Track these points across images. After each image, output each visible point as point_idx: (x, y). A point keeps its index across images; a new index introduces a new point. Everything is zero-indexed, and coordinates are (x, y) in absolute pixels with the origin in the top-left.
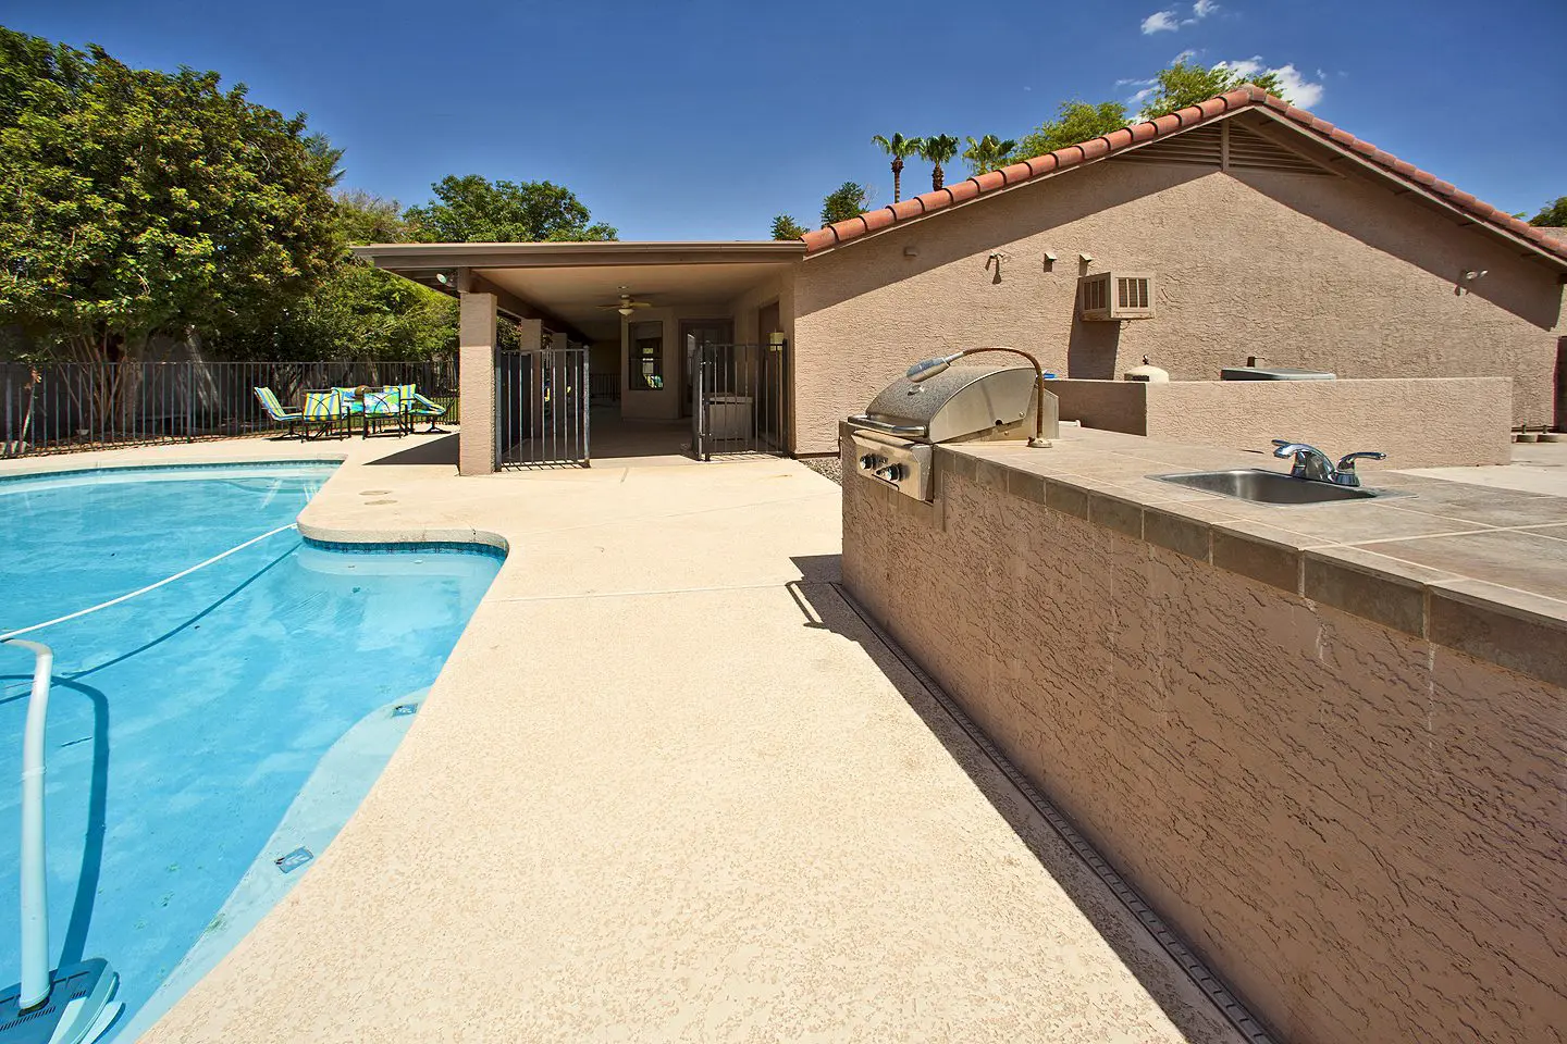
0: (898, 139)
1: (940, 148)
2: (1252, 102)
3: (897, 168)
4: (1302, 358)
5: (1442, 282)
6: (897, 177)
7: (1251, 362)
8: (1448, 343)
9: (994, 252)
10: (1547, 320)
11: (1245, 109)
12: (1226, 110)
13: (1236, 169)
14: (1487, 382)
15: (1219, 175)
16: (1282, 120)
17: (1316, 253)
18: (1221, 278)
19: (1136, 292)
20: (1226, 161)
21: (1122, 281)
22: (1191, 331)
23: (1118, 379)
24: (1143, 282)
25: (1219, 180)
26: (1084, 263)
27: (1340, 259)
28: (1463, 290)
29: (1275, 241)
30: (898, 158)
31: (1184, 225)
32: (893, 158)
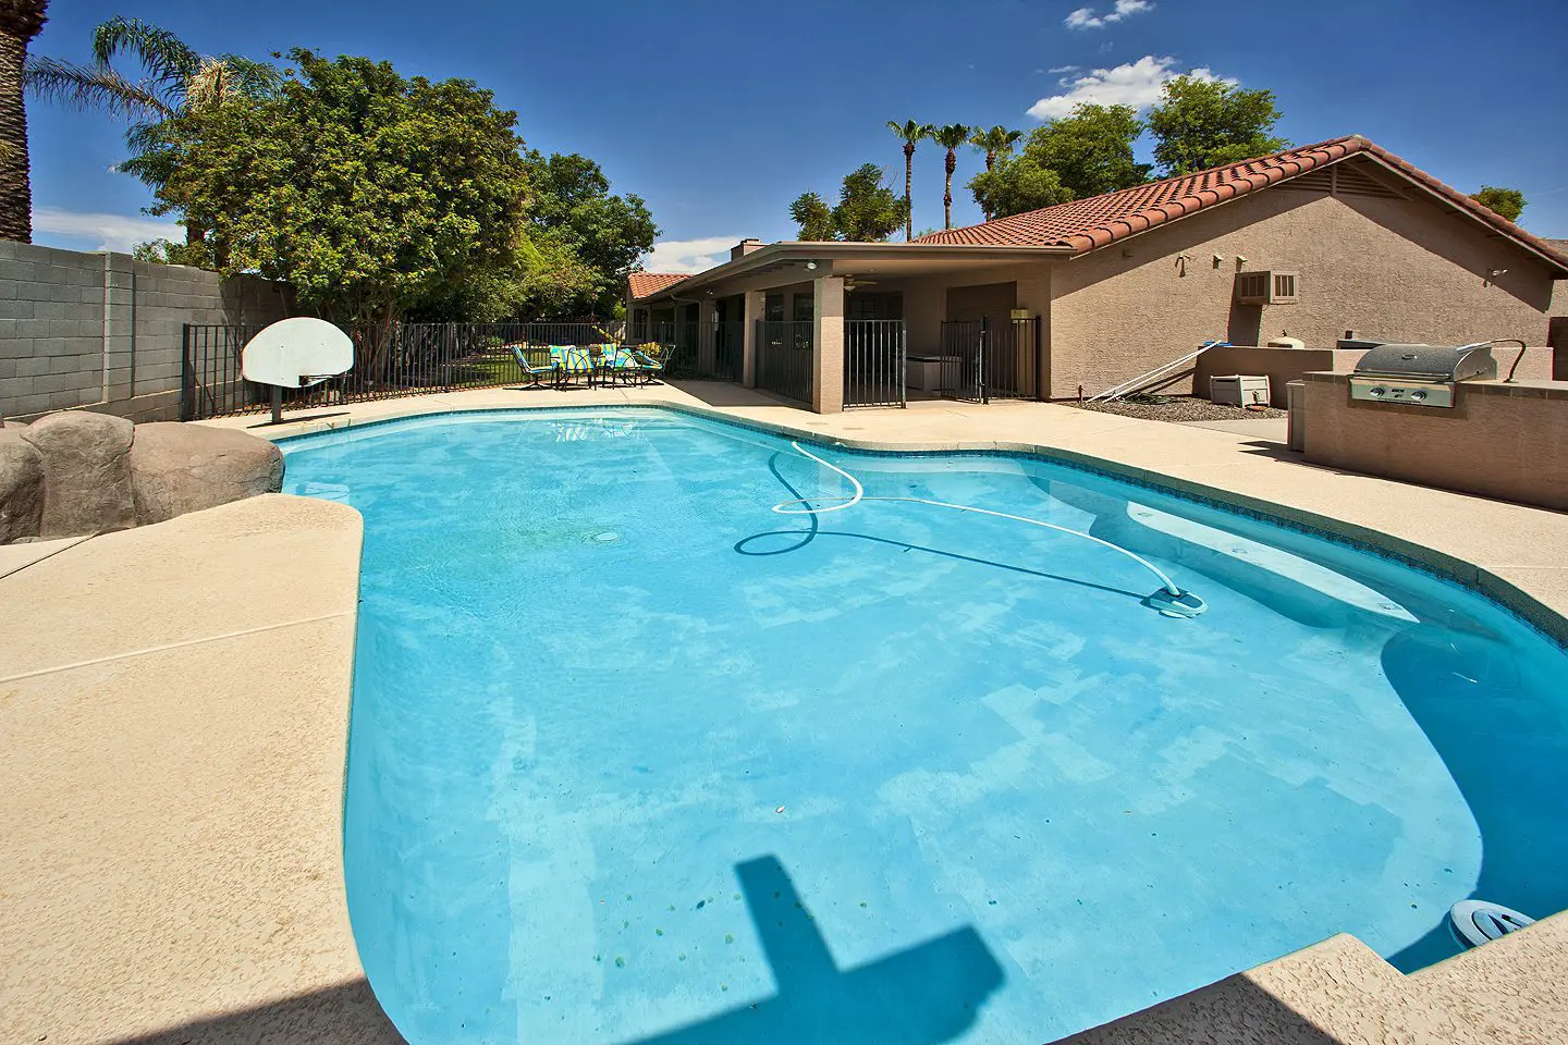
0: (911, 126)
1: (953, 136)
2: (1361, 149)
3: (909, 151)
4: (1382, 332)
5: (1477, 277)
6: (909, 160)
7: (1349, 334)
8: (1478, 321)
9: (1182, 254)
10: (1542, 303)
11: (1357, 153)
12: (1345, 154)
13: (1341, 194)
14: (1538, 351)
15: (1329, 199)
16: (1380, 162)
17: (1392, 256)
18: (1330, 274)
19: (1286, 285)
20: (1335, 189)
21: (1277, 277)
22: (1309, 311)
23: (1262, 344)
24: (1291, 278)
25: (1329, 200)
26: (1239, 262)
27: (1409, 261)
28: (1489, 283)
29: (1365, 248)
30: (910, 143)
31: (1306, 235)
32: (906, 142)
